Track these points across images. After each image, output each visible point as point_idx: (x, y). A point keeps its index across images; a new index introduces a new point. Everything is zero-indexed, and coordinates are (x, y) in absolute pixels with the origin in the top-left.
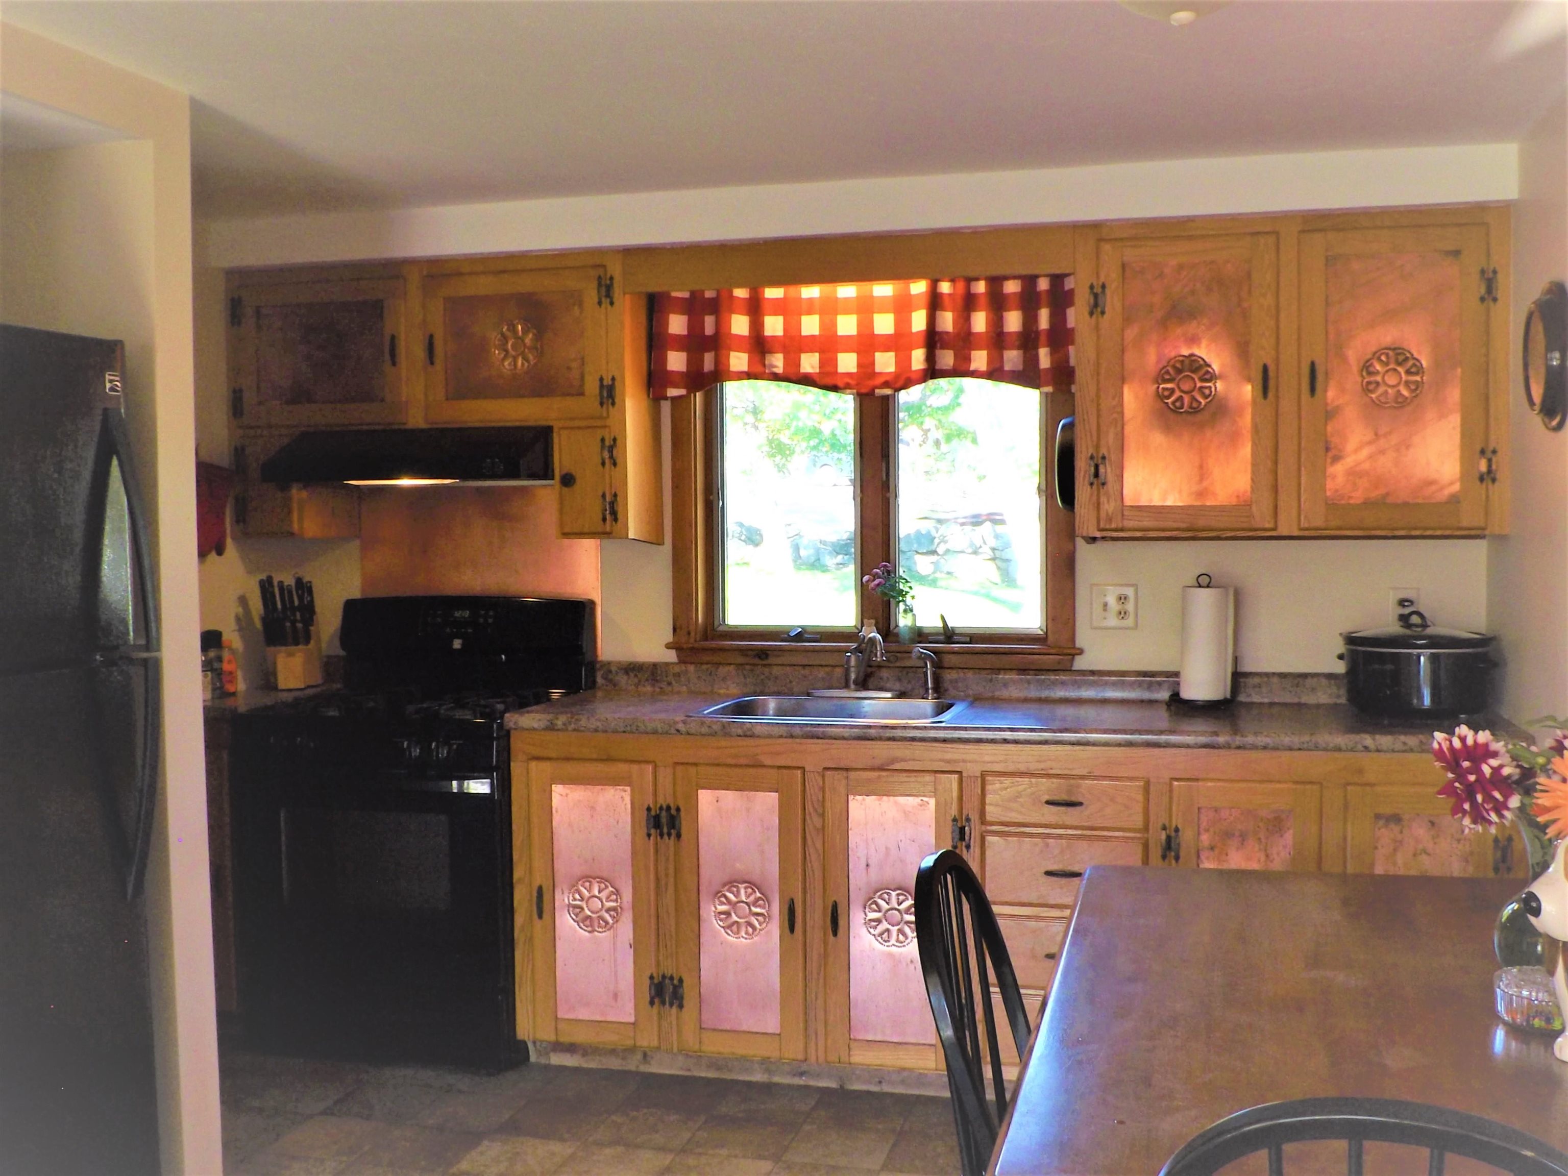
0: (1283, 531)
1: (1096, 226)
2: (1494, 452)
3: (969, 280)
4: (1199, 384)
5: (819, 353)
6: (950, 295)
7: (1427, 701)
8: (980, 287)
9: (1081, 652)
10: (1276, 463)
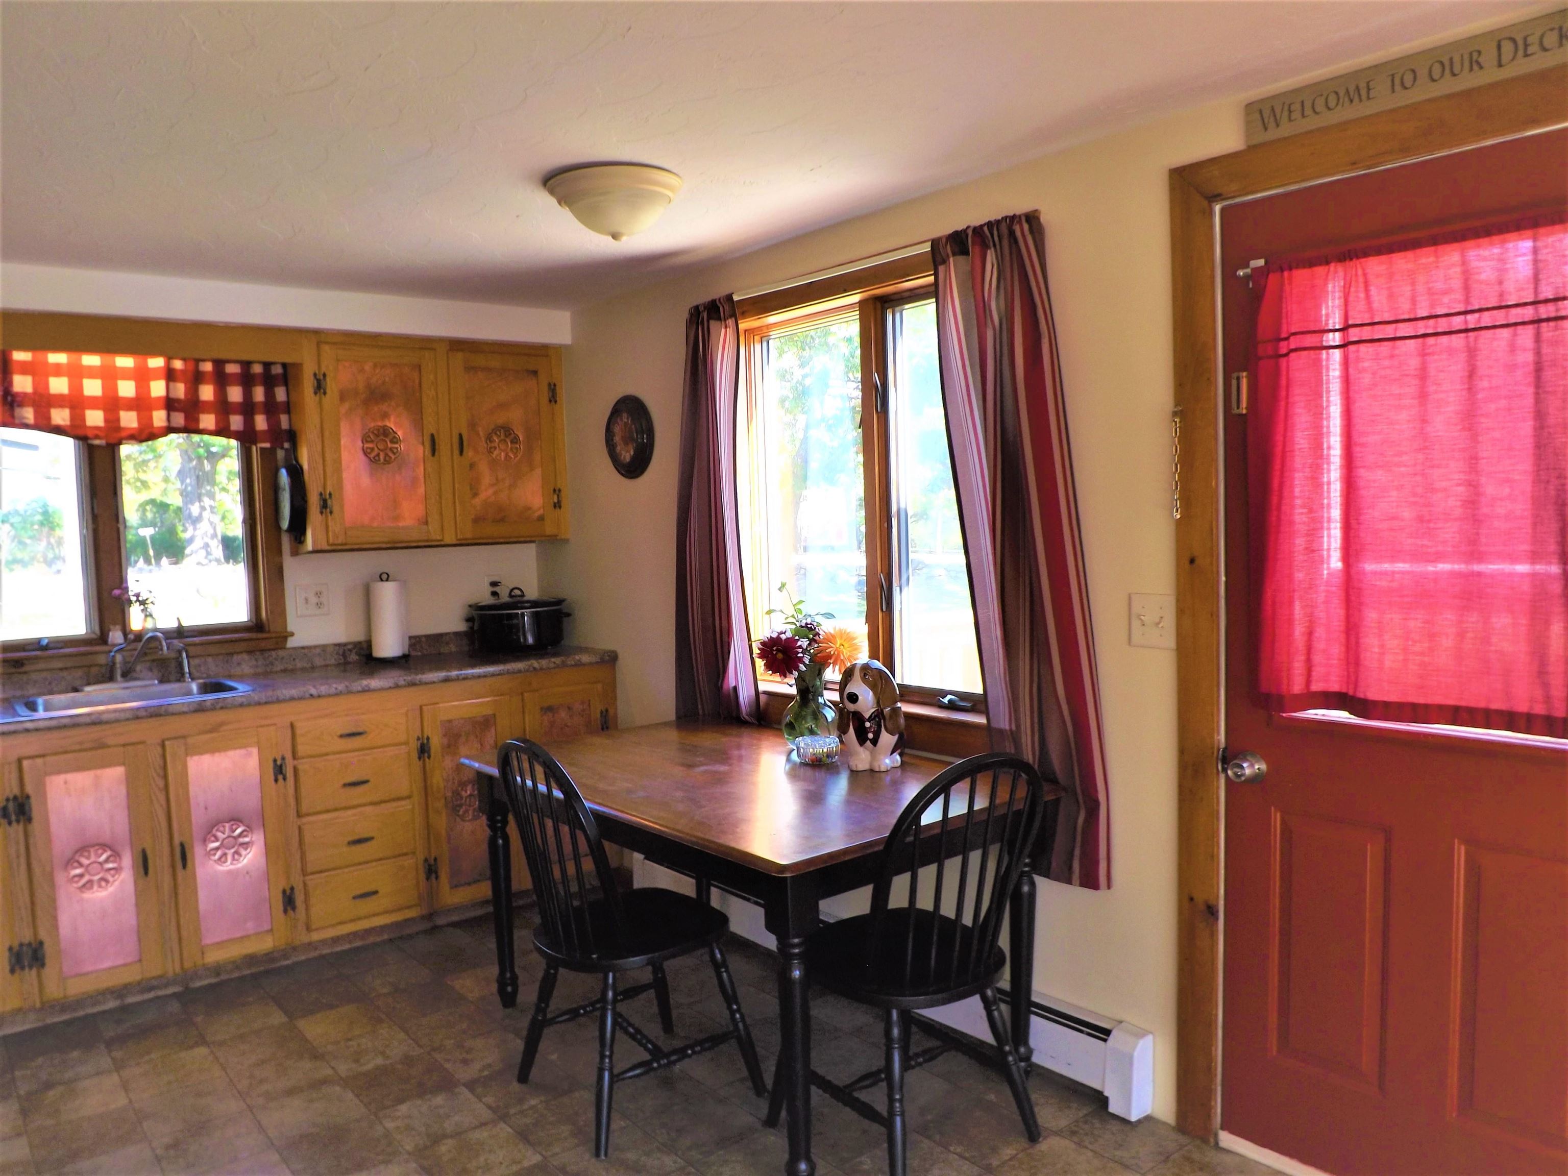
0: (448, 540)
1: (316, 332)
2: (560, 491)
3: (198, 361)
4: (390, 445)
5: (33, 406)
6: (181, 371)
7: (530, 640)
8: (208, 367)
9: (292, 634)
10: (440, 497)
